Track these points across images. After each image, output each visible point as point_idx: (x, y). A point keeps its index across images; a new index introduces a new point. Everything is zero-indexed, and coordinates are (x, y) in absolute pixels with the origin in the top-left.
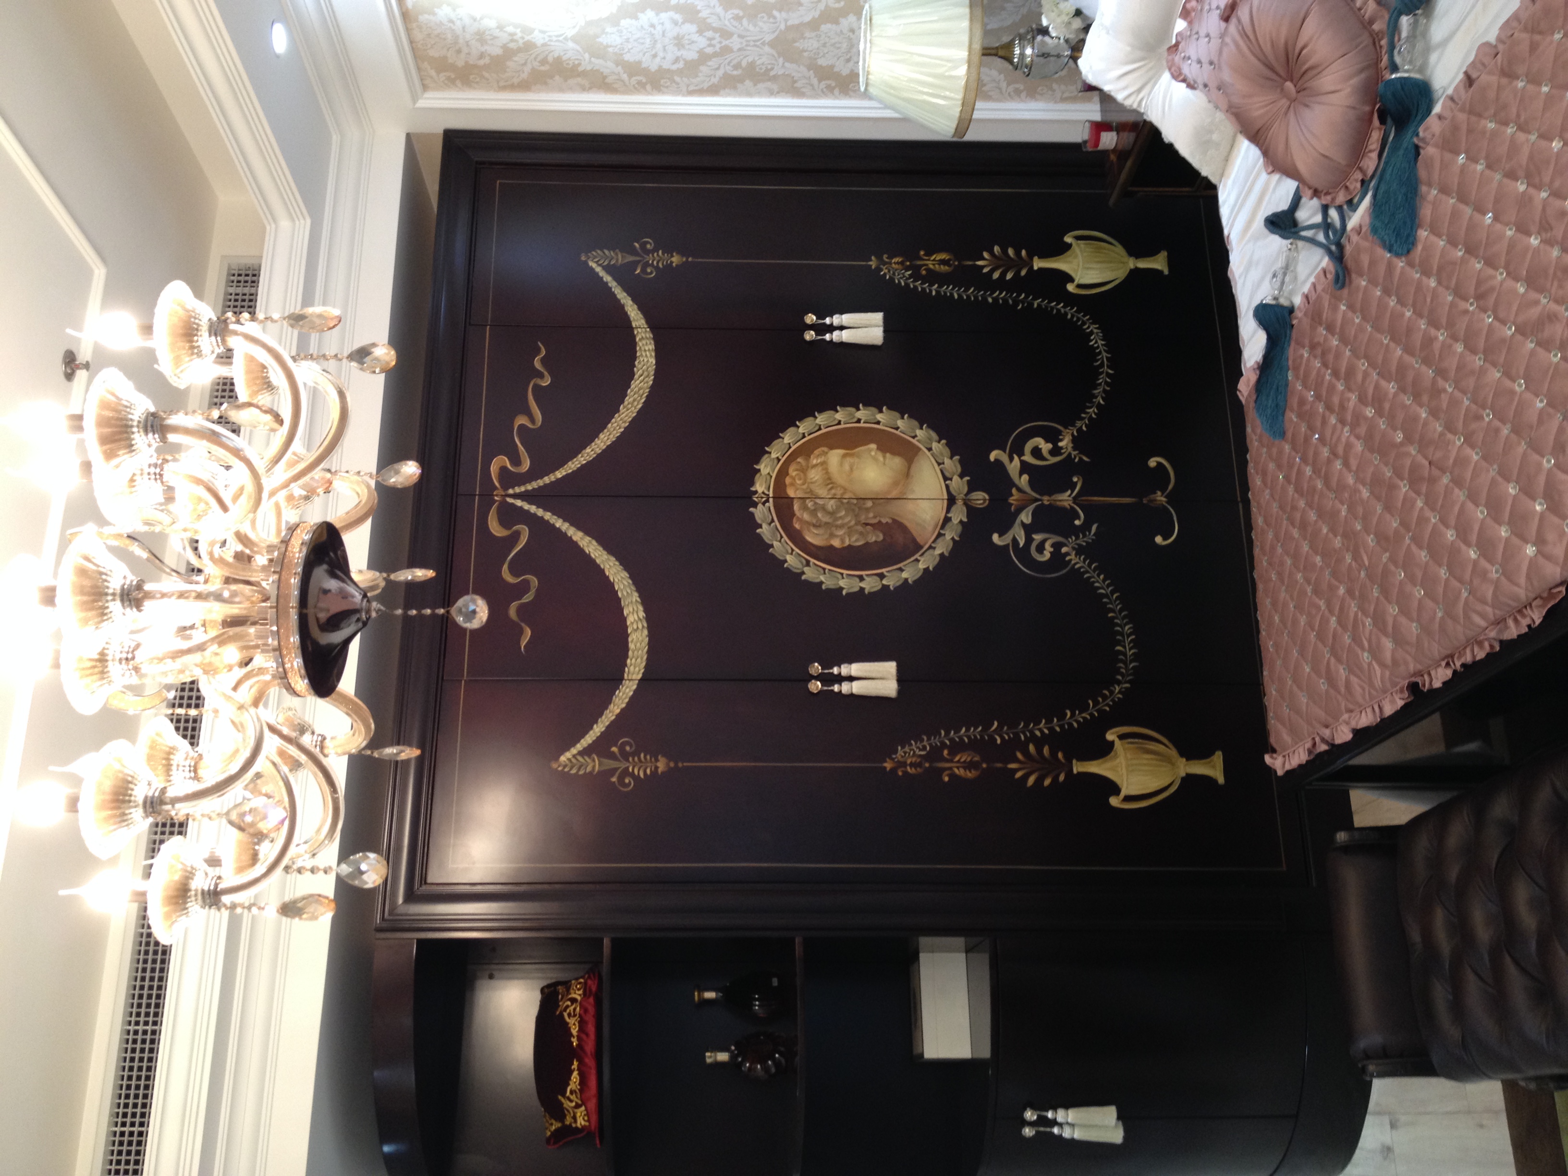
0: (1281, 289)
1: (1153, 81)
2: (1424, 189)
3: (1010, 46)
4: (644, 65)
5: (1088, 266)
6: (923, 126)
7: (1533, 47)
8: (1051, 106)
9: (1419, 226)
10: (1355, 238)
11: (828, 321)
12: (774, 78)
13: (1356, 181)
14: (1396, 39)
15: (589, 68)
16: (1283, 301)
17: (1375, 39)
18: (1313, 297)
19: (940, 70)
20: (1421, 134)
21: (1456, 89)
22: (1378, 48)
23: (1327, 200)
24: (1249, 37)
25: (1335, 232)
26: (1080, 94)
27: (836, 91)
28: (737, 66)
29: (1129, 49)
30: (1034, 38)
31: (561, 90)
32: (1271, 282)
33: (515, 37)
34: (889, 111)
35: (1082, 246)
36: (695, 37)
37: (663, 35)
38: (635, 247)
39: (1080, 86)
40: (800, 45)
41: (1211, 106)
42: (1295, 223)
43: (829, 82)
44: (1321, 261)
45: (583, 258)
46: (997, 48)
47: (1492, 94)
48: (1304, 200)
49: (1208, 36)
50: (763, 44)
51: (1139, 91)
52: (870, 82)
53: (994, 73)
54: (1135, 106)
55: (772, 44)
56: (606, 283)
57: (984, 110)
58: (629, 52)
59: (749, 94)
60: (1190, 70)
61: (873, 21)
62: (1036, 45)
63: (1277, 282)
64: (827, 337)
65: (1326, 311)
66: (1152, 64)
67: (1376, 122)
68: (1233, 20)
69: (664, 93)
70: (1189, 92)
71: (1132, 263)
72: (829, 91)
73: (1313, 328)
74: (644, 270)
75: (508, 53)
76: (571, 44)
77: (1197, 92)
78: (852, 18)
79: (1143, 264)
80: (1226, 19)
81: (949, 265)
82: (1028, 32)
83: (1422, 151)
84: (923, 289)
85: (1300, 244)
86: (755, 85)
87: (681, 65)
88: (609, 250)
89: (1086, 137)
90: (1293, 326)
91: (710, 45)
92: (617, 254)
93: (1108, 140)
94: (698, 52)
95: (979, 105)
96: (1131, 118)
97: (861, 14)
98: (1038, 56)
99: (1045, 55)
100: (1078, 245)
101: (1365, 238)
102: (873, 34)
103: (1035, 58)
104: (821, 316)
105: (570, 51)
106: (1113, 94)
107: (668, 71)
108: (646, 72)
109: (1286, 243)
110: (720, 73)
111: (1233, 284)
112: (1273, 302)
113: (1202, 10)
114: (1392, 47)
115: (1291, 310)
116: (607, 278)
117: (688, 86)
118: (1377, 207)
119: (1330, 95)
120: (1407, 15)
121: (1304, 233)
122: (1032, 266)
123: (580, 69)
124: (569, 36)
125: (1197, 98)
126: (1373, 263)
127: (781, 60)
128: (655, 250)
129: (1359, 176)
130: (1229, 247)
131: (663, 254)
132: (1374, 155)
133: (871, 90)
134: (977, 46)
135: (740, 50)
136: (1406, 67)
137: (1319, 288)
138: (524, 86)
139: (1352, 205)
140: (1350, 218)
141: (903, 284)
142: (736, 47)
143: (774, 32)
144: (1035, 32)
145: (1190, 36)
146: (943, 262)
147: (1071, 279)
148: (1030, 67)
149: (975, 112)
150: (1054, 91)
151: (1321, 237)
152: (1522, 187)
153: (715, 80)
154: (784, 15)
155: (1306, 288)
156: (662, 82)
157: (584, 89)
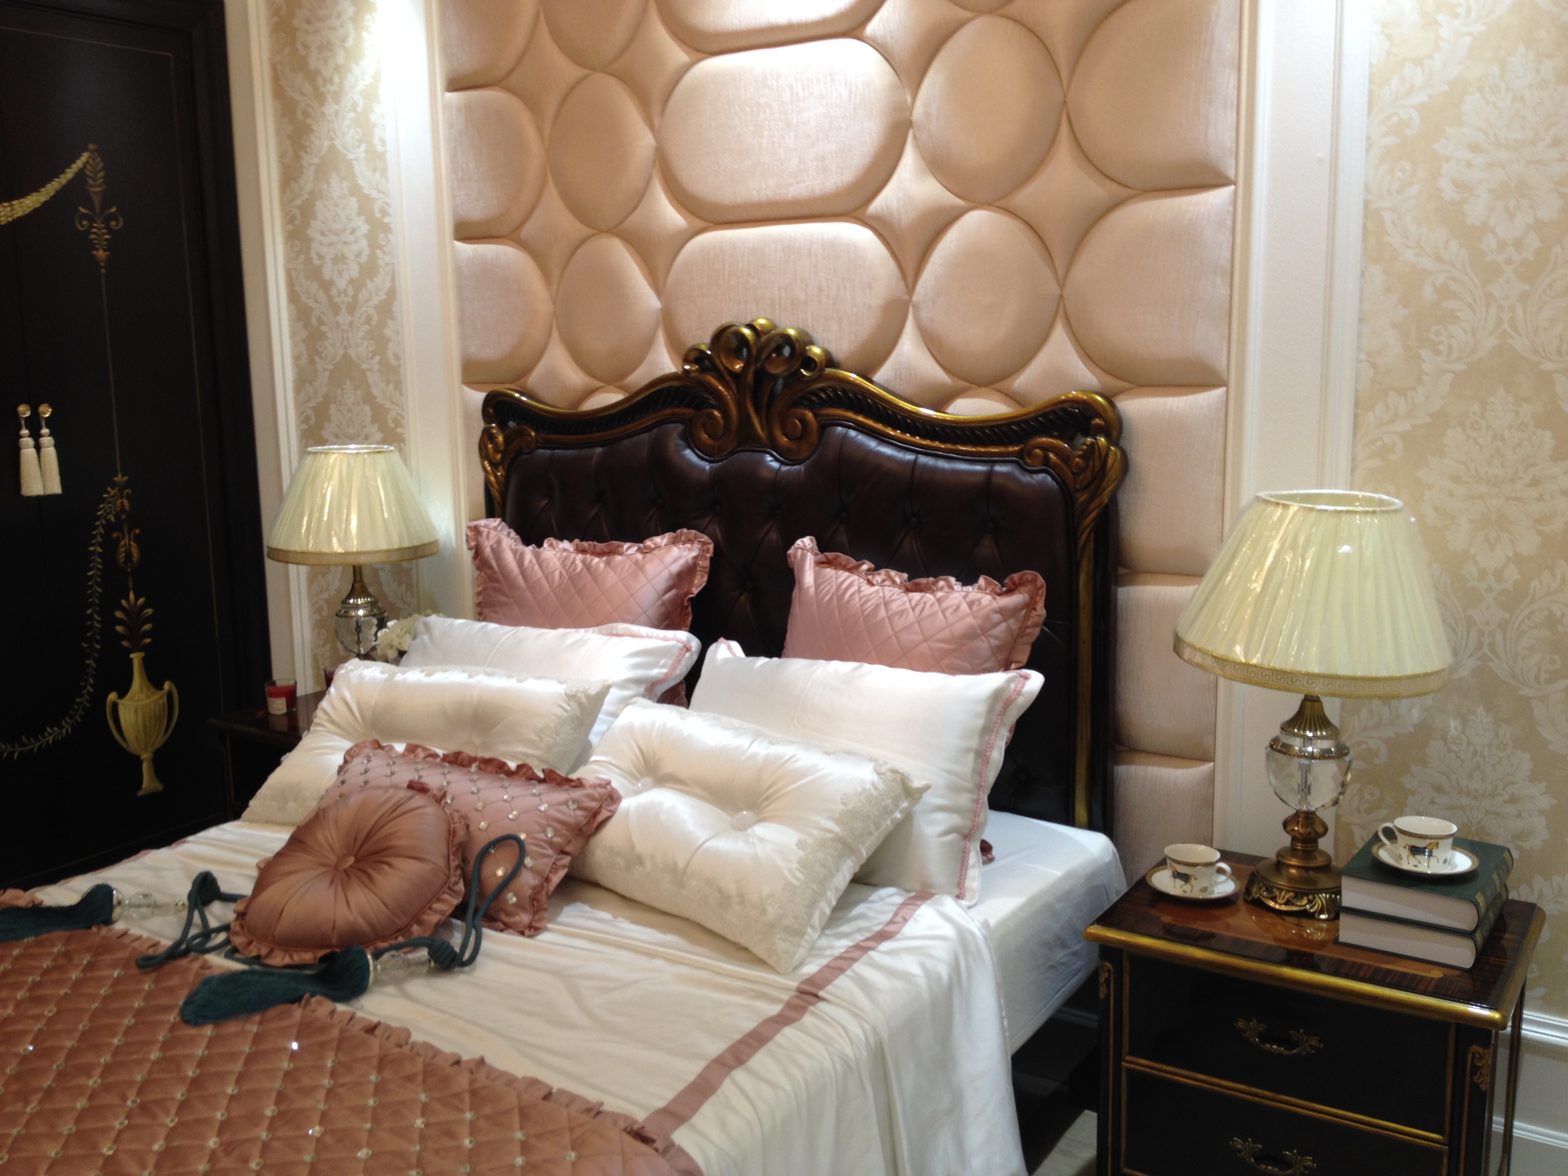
0: (131, 906)
1: (340, 732)
2: (257, 1018)
3: (365, 593)
4: (312, 222)
5: (139, 712)
6: (276, 516)
7: (410, 1078)
8: (308, 646)
9: (216, 1024)
10: (196, 965)
11: (45, 431)
12: (312, 362)
13: (259, 949)
14: (406, 950)
15: (304, 163)
16: (117, 912)
17: (404, 930)
18: (126, 940)
19: (335, 526)
20: (313, 1000)
21: (362, 1019)
22: (394, 936)
23: (236, 927)
24: (396, 811)
25: (202, 944)
26: (323, 673)
27: (304, 427)
28: (320, 321)
29: (373, 703)
30: (374, 615)
31: (278, 132)
32: (138, 894)
33: (328, 84)
34: (289, 479)
35: (161, 701)
36: (346, 277)
37: (345, 243)
38: (111, 207)
39: (329, 669)
40: (348, 386)
41: (323, 792)
42: (207, 902)
43: (313, 417)
44: (166, 938)
45: (91, 146)
46: (361, 581)
47: (360, 1054)
48: (232, 906)
49: (392, 774)
50: (345, 348)
51: (332, 722)
52: (318, 455)
53: (337, 584)
54: (316, 721)
55: (346, 356)
56: (63, 172)
57: (298, 575)
58: (326, 206)
59: (293, 334)
60: (358, 764)
61: (378, 455)
62: (368, 618)
63: (140, 899)
64: (25, 432)
65: (109, 957)
66: (359, 728)
67: (321, 953)
68: (410, 793)
69: (285, 243)
70: (335, 769)
71: (146, 756)
72: (303, 419)
73: (88, 949)
74: (84, 217)
75: (312, 76)
76: (327, 143)
77: (336, 776)
78: (379, 436)
79: (145, 767)
80: (411, 786)
81: (125, 562)
82: (379, 609)
83: (295, 1006)
84: (95, 536)
85: (185, 914)
86: (304, 341)
87: (316, 262)
88: (105, 177)
89: (279, 683)
90: (90, 928)
91: (339, 293)
92: (100, 186)
93: (278, 706)
94: (331, 279)
95: (303, 569)
96: (302, 723)
97: (384, 444)
98: (357, 622)
99: (358, 629)
100: (162, 697)
101: (197, 975)
102: (366, 456)
103: (355, 619)
104: (49, 422)
105: (320, 143)
106: (327, 696)
107: (309, 249)
108: (306, 224)
109: (184, 899)
110: (312, 303)
111: (133, 858)
112: (115, 901)
113: (417, 763)
114: (398, 947)
115: (108, 921)
116: (70, 173)
117: (295, 270)
118: (232, 978)
119: (344, 903)
120: (429, 954)
121: (196, 915)
122: (133, 652)
123: (302, 154)
124: (335, 142)
125: (330, 777)
126: (171, 990)
127: (331, 367)
128: (110, 231)
129: (264, 951)
130: (173, 845)
131: (106, 240)
132: (287, 960)
133: (309, 459)
134: (362, 560)
135: (337, 323)
136: (379, 967)
137: (136, 944)
138: (279, 92)
139: (233, 953)
140: (218, 954)
141: (99, 513)
142: (340, 319)
143: (359, 358)
144: (379, 617)
145: (390, 757)
146: (129, 555)
147: (122, 696)
148: (346, 616)
149: (295, 566)
150: (323, 645)
151: (193, 931)
152: (269, 1112)
153: (304, 299)
154: (376, 367)
155: (135, 931)
156: (297, 242)
157: (282, 156)
